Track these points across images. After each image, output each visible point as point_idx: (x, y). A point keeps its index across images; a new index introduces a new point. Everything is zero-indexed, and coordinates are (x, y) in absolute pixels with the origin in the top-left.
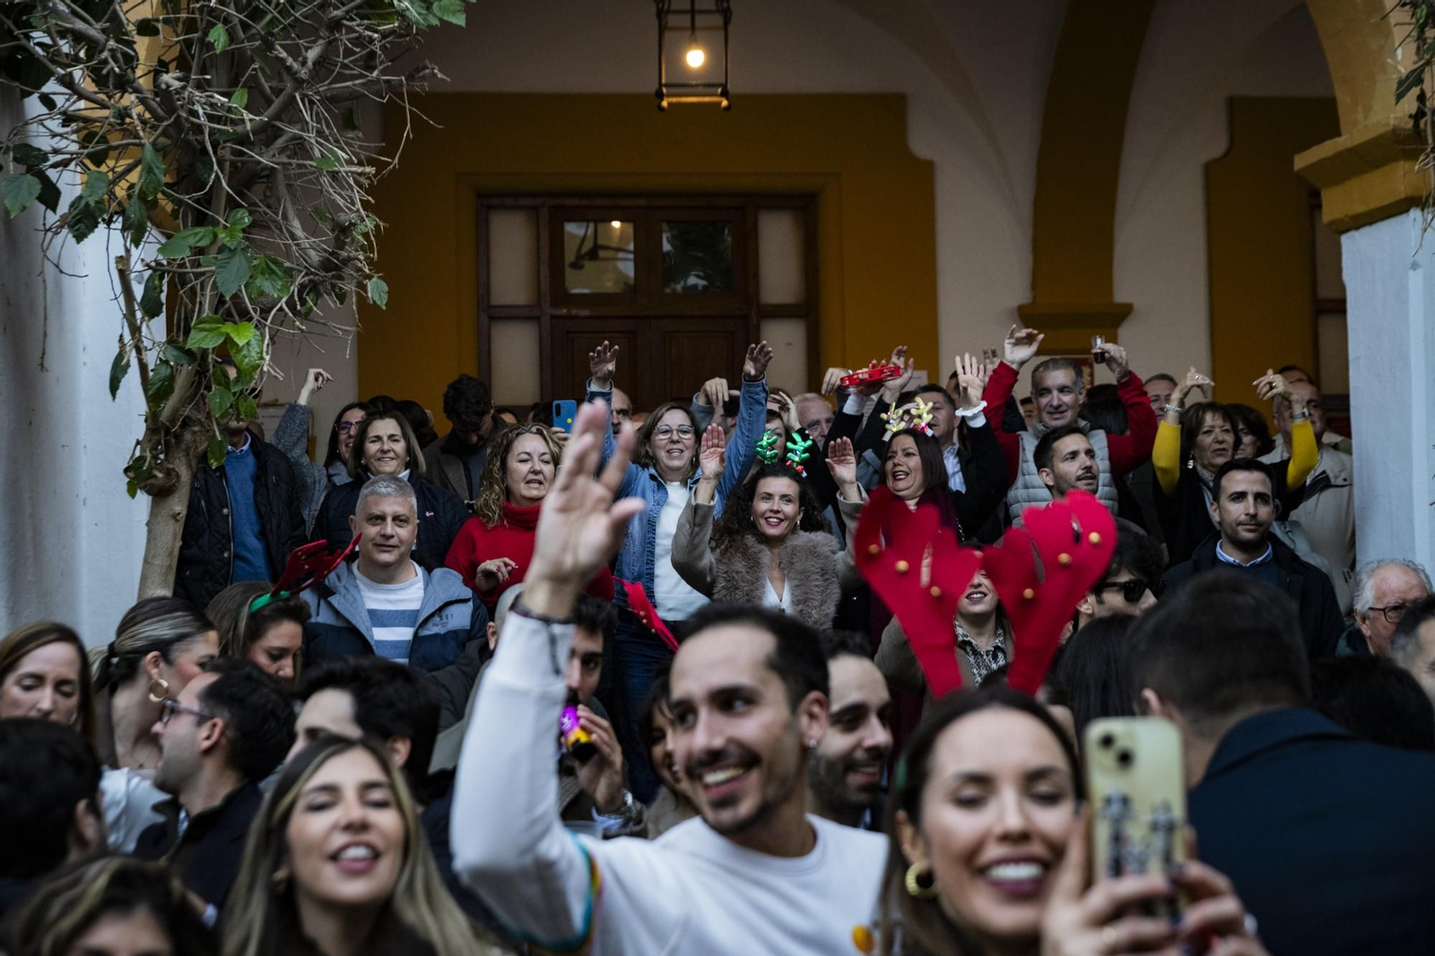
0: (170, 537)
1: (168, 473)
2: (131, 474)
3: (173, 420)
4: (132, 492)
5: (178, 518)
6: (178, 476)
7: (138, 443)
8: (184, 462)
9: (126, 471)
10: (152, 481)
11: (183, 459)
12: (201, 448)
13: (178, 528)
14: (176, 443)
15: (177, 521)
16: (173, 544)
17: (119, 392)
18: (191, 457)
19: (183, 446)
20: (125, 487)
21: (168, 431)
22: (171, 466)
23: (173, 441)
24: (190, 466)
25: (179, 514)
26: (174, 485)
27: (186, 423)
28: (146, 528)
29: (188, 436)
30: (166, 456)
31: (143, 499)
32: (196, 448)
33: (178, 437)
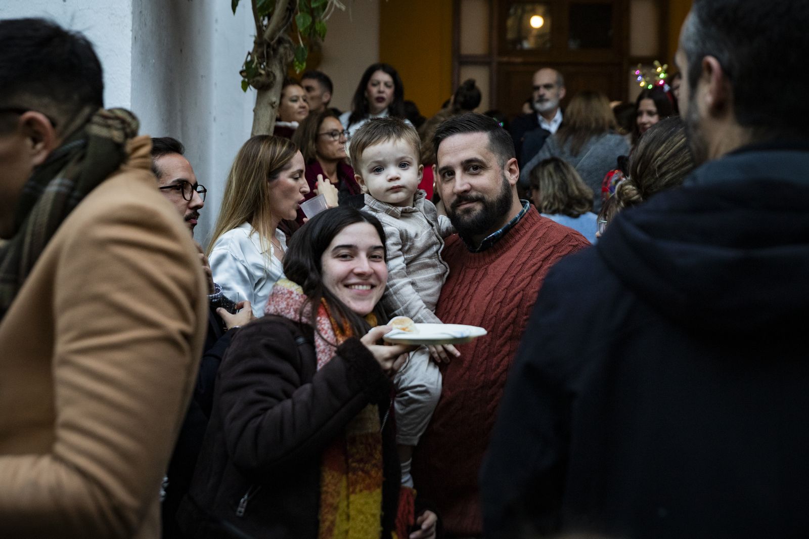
0: (268, 119)
1: (268, 74)
2: (244, 74)
3: (272, 39)
4: (245, 86)
5: (274, 105)
6: (275, 77)
7: (249, 53)
8: (279, 67)
9: (241, 73)
10: (258, 78)
11: (278, 65)
12: (290, 59)
13: (274, 113)
14: (274, 54)
15: (273, 107)
16: (270, 123)
17: (238, 9)
18: (283, 64)
19: (278, 57)
20: (240, 84)
21: (269, 46)
22: (270, 70)
23: (272, 53)
24: (282, 70)
25: (274, 103)
26: (272, 82)
27: (280, 41)
28: (252, 114)
29: (281, 50)
30: (267, 64)
31: (252, 92)
32: (286, 59)
33: (275, 51)
